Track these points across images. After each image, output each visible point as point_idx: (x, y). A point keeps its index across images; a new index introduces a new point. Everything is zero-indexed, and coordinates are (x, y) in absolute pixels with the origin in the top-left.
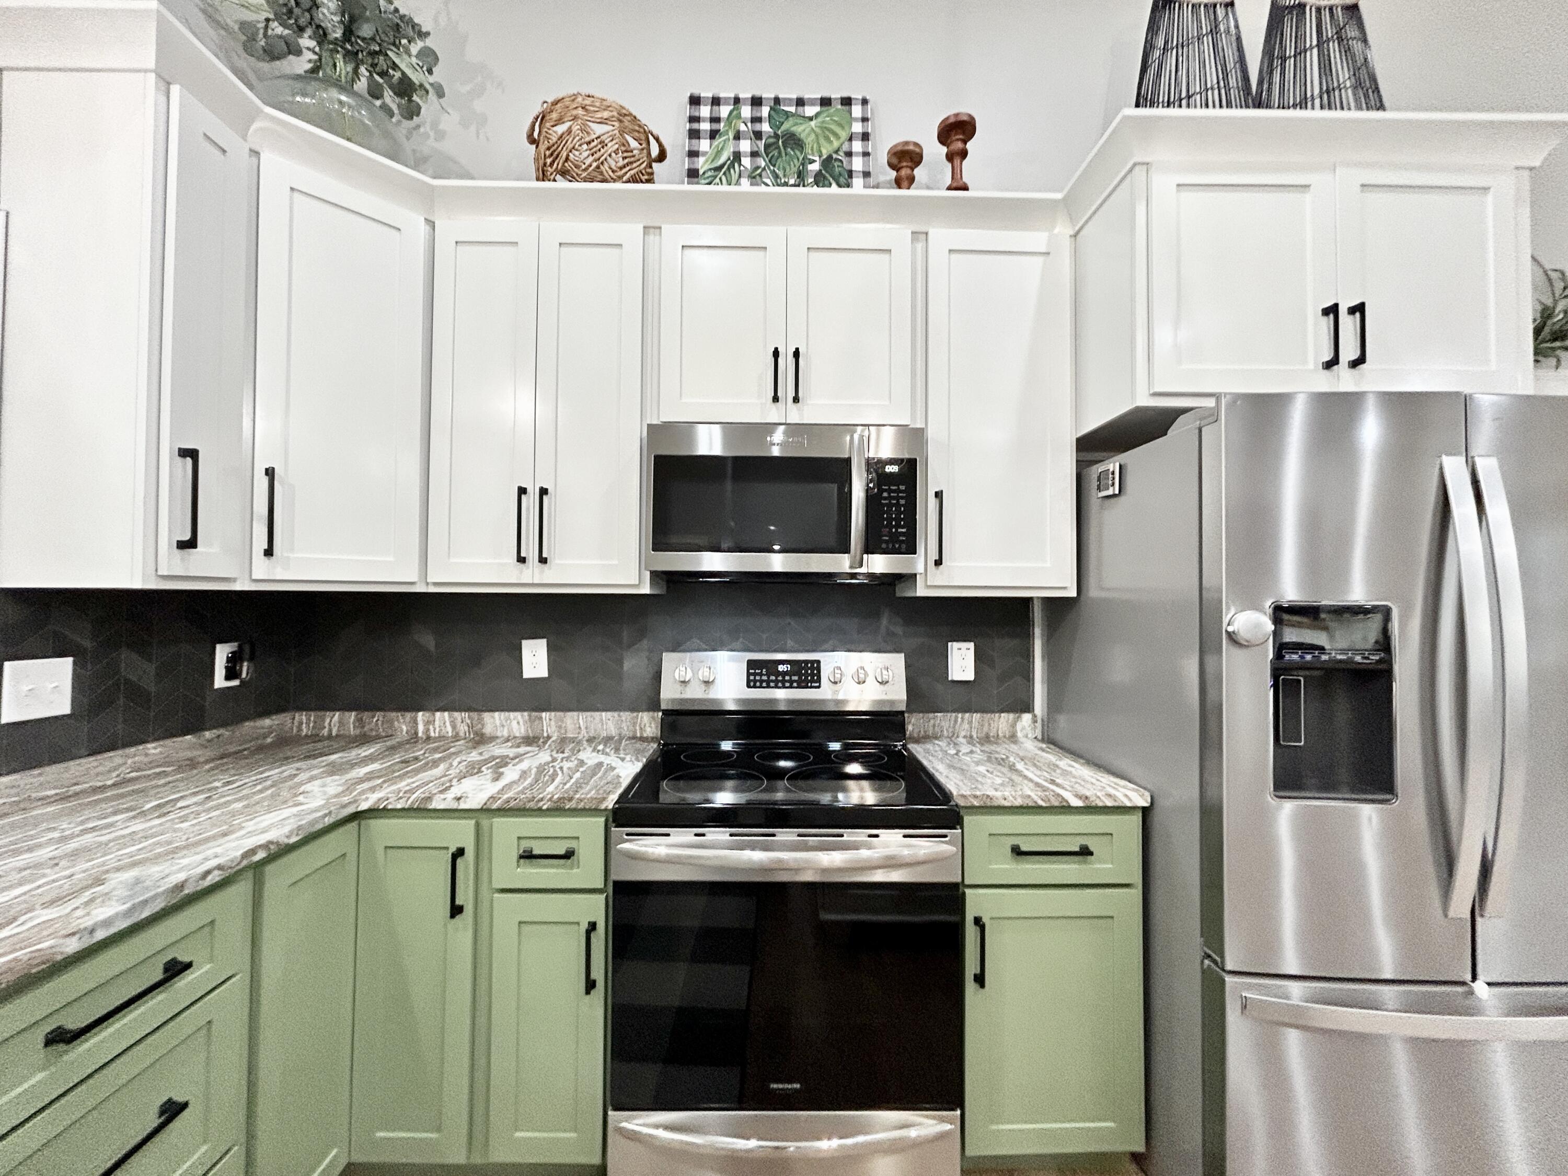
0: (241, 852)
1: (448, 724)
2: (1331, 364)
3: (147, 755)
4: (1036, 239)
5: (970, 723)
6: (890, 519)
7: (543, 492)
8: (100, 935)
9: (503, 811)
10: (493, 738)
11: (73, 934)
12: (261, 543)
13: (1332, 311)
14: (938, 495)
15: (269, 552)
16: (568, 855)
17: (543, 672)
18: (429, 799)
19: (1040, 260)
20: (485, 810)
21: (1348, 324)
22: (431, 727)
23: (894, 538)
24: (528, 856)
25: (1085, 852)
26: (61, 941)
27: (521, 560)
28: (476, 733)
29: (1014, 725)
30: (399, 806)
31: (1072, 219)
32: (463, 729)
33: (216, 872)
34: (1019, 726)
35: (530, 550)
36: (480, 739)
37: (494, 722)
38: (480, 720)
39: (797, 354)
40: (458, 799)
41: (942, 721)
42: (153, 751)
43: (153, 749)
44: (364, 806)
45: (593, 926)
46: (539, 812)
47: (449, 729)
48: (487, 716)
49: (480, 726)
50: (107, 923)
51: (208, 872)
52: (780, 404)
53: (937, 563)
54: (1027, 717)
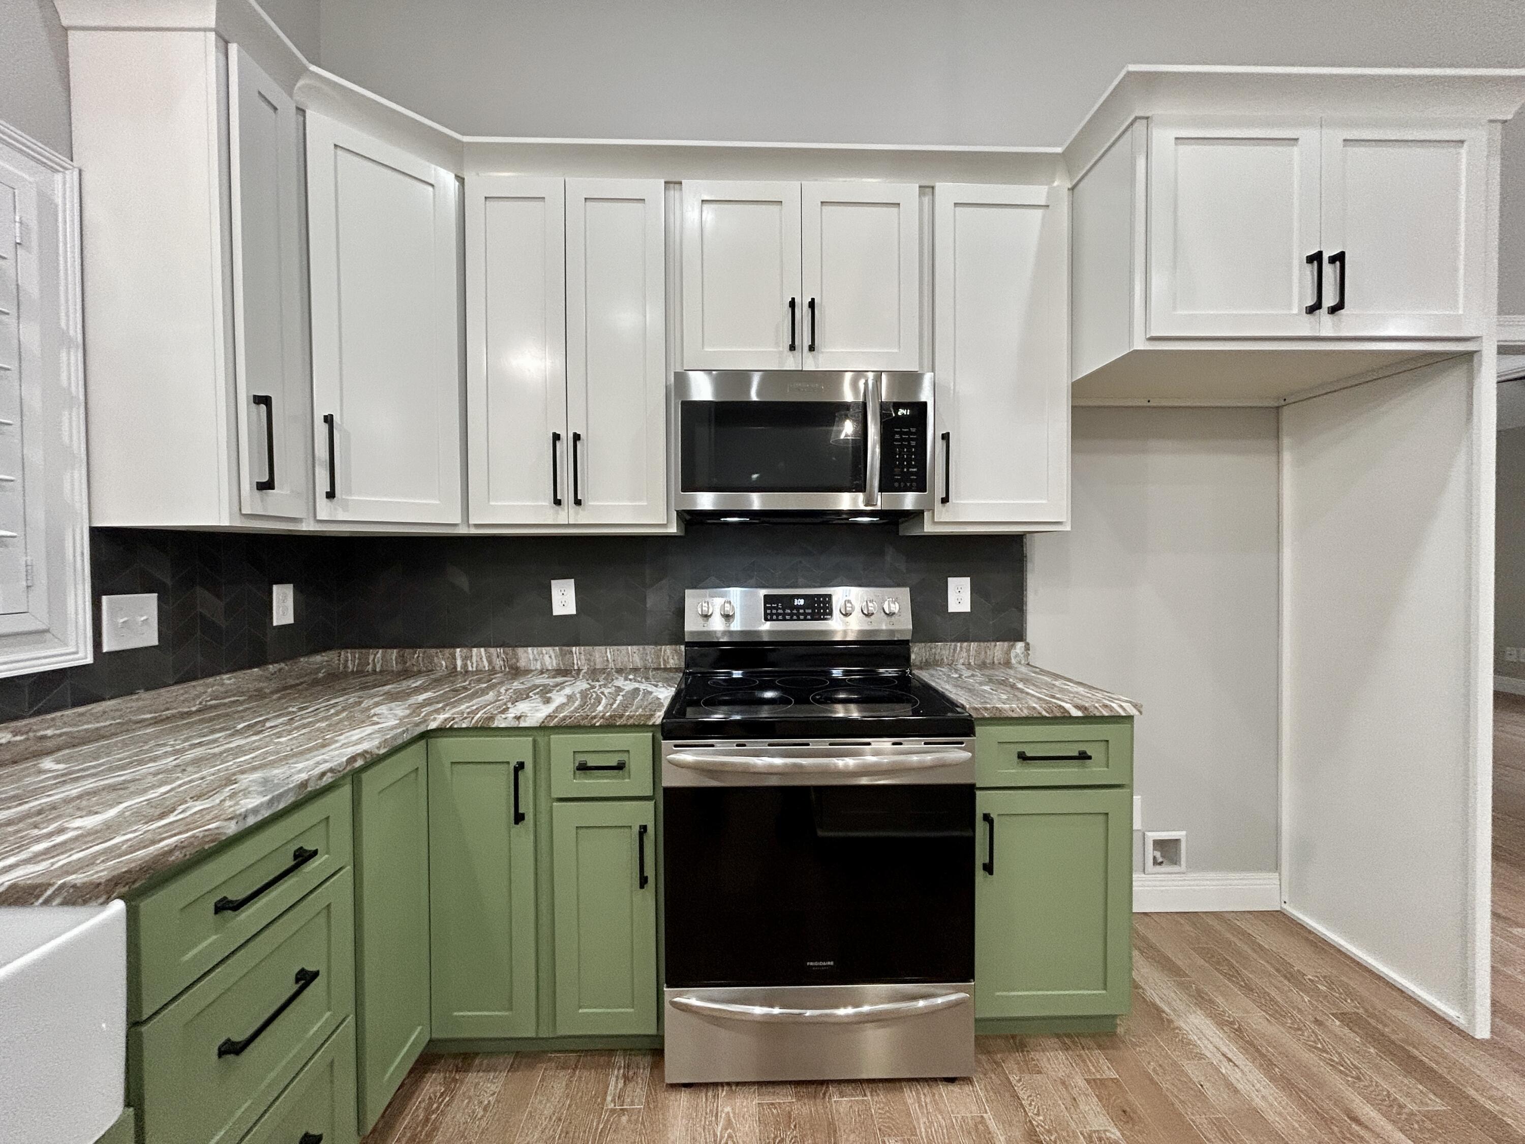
0: (345, 759)
1: (484, 659)
2: (1311, 310)
3: (223, 684)
4: (1037, 193)
5: (968, 651)
6: (902, 460)
7: (577, 437)
8: (251, 821)
9: (560, 729)
10: (527, 672)
11: (231, 818)
12: (323, 486)
13: (1316, 258)
14: (947, 436)
15: (331, 495)
16: (620, 767)
17: (571, 609)
18: (491, 718)
19: (1039, 213)
20: (543, 728)
21: (1330, 272)
22: (469, 663)
23: (906, 476)
24: (583, 768)
25: (1083, 756)
26: (225, 823)
27: (558, 502)
28: (511, 667)
29: (1008, 653)
30: (464, 726)
31: (1070, 172)
32: (498, 663)
33: (329, 774)
34: (1012, 655)
35: (566, 494)
36: (516, 672)
37: (528, 656)
38: (515, 655)
39: (812, 304)
40: (518, 718)
41: (943, 650)
42: (228, 682)
43: (228, 680)
44: (433, 725)
45: (643, 829)
46: (592, 728)
47: (486, 663)
48: (520, 651)
49: (514, 660)
50: (255, 811)
51: (323, 774)
52: (797, 353)
53: (945, 500)
54: (1020, 645)
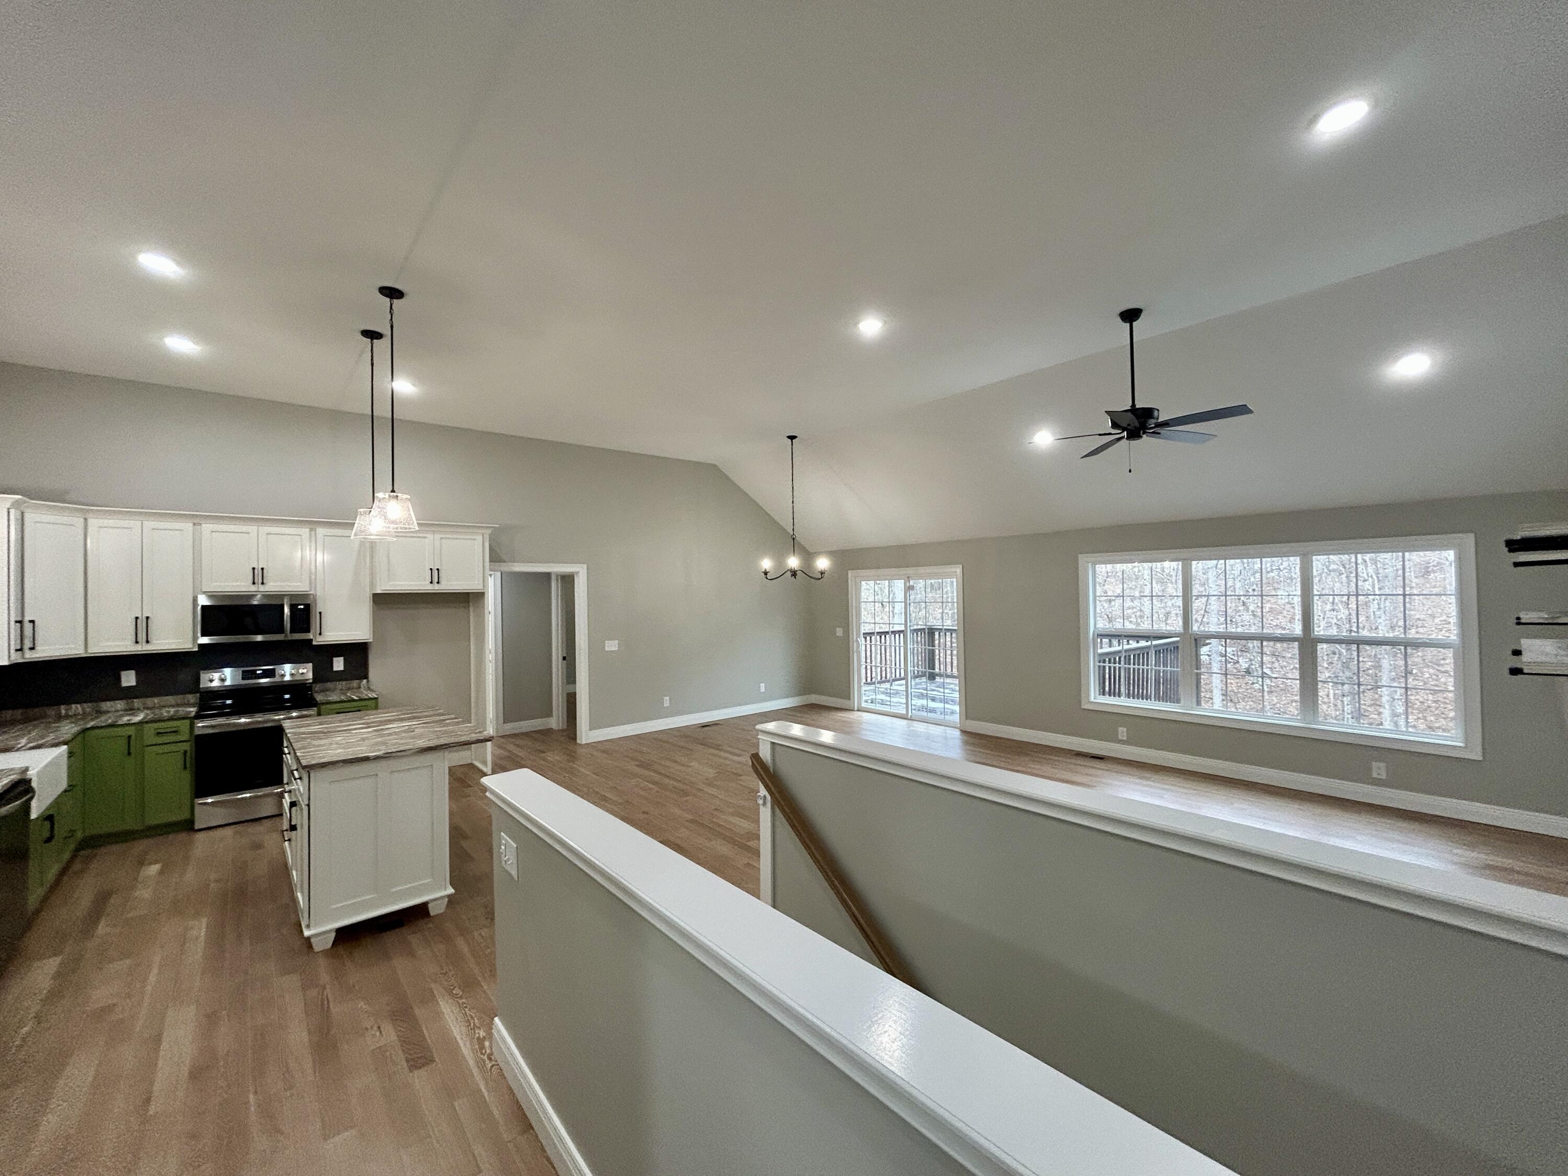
1: (79, 709)
2: (431, 583)
5: (342, 684)
6: (300, 622)
7: (149, 618)
9: (147, 722)
10: (107, 711)
13: (431, 569)
14: (320, 613)
15: (32, 649)
16: (176, 732)
17: (133, 683)
18: (117, 722)
20: (140, 723)
21: (435, 573)
22: (69, 711)
23: (302, 627)
24: (159, 733)
27: (136, 642)
28: (97, 711)
29: (360, 683)
30: (102, 726)
32: (89, 710)
34: (362, 683)
35: (142, 639)
36: (100, 712)
37: (106, 705)
39: (262, 569)
41: (329, 685)
44: (89, 726)
45: (185, 752)
46: (163, 721)
47: (81, 711)
48: (103, 704)
49: (99, 708)
52: (256, 585)
53: (320, 634)
54: (365, 681)
